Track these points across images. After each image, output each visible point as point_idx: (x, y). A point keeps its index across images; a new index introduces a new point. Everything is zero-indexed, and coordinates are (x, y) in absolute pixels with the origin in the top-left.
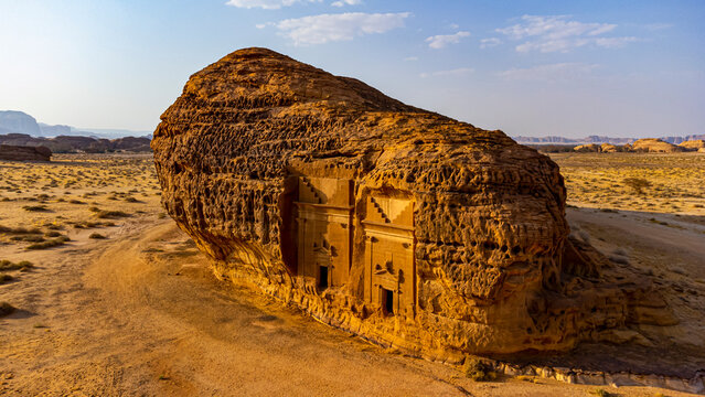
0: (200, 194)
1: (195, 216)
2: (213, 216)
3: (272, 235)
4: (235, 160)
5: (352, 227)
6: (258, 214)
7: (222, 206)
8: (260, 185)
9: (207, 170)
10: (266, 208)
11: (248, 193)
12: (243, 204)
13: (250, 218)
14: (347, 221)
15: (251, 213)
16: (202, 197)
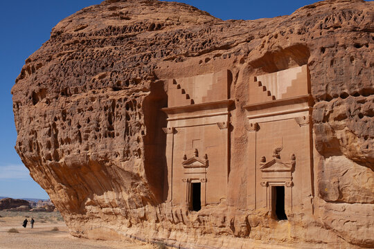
0: (56, 119)
1: (49, 146)
2: (68, 141)
3: (133, 148)
4: (97, 77)
5: (230, 127)
6: (118, 125)
7: (79, 127)
8: (122, 94)
9: (65, 93)
10: (128, 118)
11: (109, 104)
12: (103, 117)
13: (110, 133)
14: (224, 119)
15: (111, 128)
16: (58, 122)
